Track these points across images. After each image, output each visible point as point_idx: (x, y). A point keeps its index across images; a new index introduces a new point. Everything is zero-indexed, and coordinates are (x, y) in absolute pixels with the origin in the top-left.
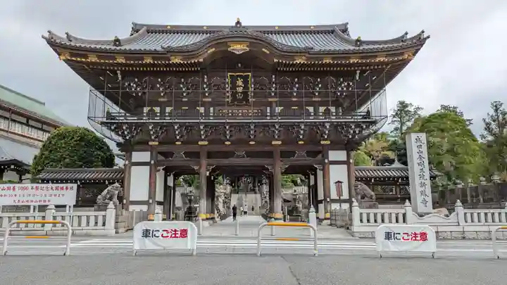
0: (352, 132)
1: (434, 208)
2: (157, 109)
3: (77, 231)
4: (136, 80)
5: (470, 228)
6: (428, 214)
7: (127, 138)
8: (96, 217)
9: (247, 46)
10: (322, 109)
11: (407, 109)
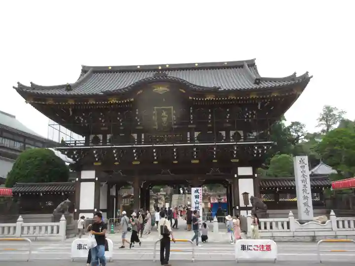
0: (256, 152)
1: (314, 216)
2: (101, 137)
3: (38, 238)
4: (84, 114)
5: (341, 233)
6: (308, 221)
7: (78, 160)
8: (52, 227)
9: (167, 88)
10: (232, 133)
11: (331, 113)
